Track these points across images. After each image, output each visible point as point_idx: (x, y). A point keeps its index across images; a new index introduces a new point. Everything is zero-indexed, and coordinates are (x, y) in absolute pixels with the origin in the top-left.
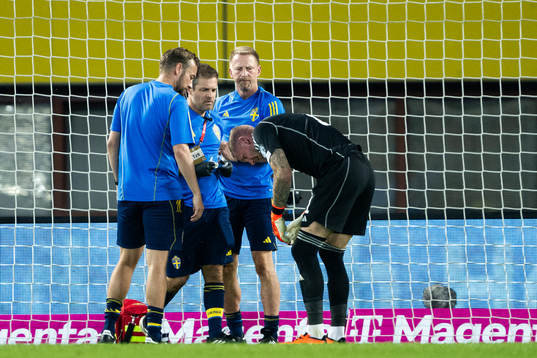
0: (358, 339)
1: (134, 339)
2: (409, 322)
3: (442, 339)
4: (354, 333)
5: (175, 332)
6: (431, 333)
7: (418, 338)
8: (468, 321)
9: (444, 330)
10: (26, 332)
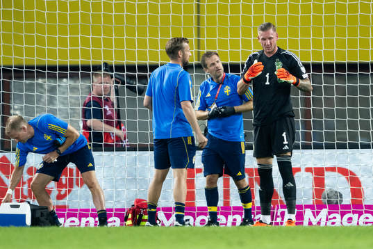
0: (282, 223)
1: (142, 223)
2: (313, 212)
3: (333, 223)
4: (279, 220)
5: (168, 220)
6: (327, 220)
7: (319, 223)
8: (350, 212)
9: (334, 218)
10: (76, 219)
